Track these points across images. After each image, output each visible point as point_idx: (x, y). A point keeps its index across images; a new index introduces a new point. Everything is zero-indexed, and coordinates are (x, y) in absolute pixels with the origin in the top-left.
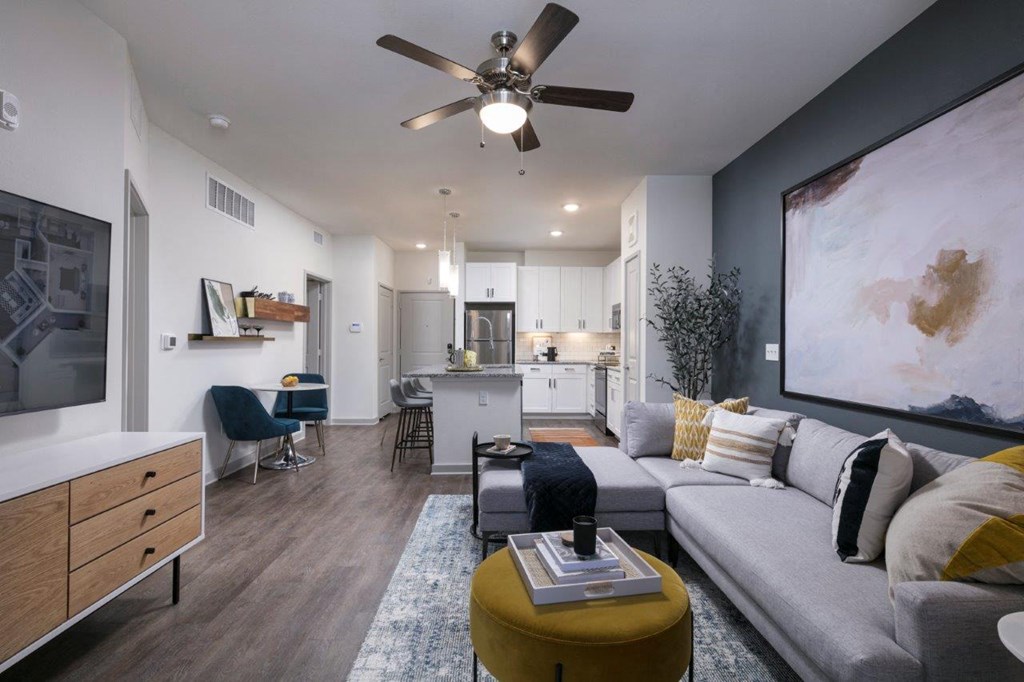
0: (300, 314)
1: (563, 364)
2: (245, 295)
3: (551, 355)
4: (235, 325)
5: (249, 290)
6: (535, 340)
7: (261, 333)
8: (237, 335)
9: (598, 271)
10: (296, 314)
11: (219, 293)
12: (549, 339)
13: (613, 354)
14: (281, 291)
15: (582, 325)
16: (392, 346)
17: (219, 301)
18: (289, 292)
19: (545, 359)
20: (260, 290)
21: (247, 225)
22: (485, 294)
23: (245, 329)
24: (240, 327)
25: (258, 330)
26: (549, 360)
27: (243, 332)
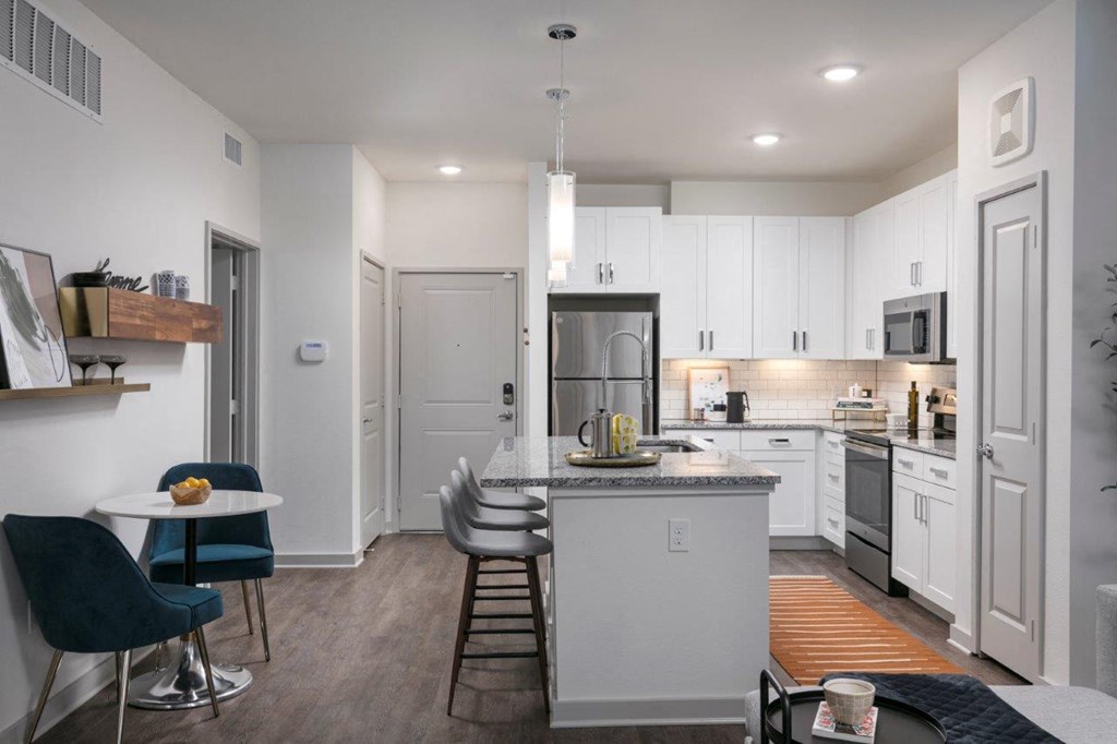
0: (204, 324)
1: (765, 428)
2: (82, 281)
3: (734, 409)
4: (59, 356)
5: (89, 268)
6: (694, 374)
7: (118, 374)
8: (67, 383)
9: (836, 223)
10: (195, 325)
11: (23, 277)
12: (724, 373)
13: (870, 405)
14: (159, 271)
15: (800, 342)
16: (383, 389)
17: (23, 297)
18: (177, 274)
19: (719, 418)
20: (116, 269)
21: (85, 109)
22: (593, 275)
23: (84, 366)
24: (72, 360)
25: (114, 366)
26: (729, 420)
27: (78, 374)
